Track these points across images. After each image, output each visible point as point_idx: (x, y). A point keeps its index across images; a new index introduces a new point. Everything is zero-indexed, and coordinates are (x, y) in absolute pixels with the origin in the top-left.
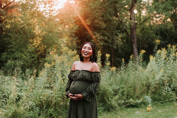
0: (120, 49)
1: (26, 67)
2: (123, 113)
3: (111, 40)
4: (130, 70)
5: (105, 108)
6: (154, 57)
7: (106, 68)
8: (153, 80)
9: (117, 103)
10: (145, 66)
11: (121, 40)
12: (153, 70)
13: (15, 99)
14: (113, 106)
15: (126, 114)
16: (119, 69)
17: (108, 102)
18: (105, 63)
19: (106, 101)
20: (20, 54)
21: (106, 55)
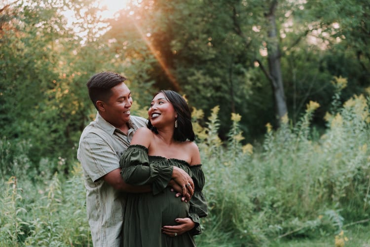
1: (39, 154)
5: (236, 244)
9: (264, 232)
13: (14, 237)
14: (254, 238)
17: (241, 229)
18: (230, 137)
19: (237, 228)
20: (25, 123)
21: (231, 116)
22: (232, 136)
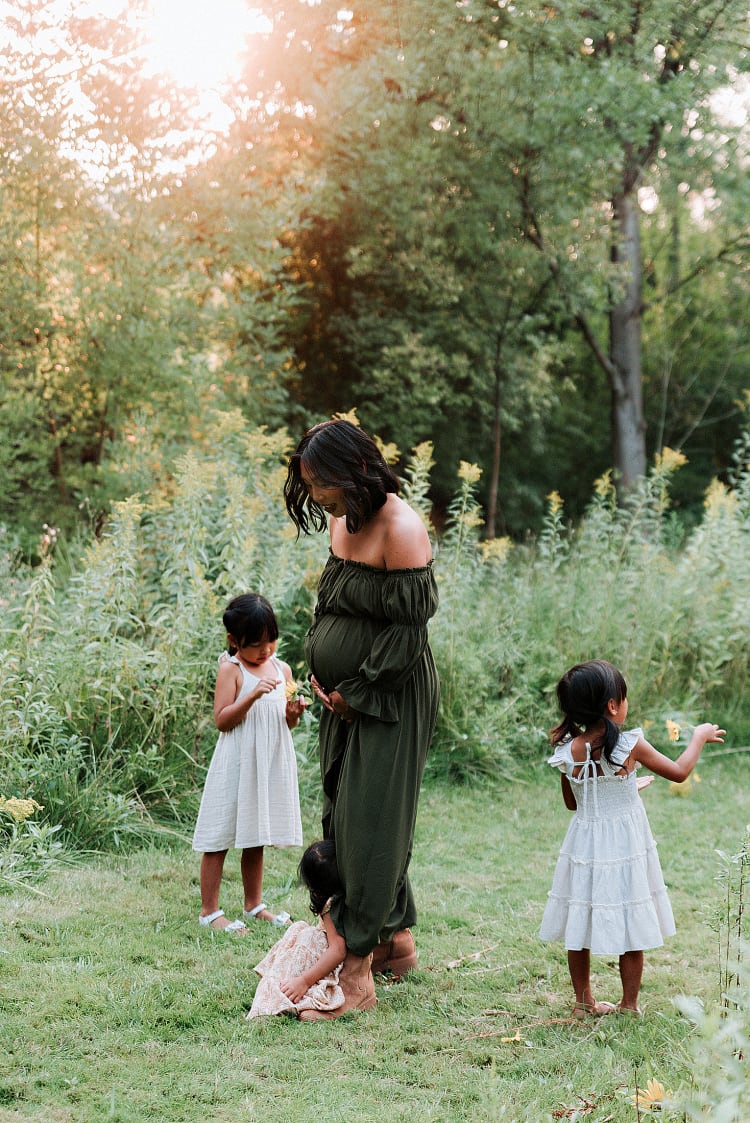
0: (540, 433)
2: (537, 796)
3: (493, 375)
4: (593, 562)
5: (439, 762)
6: (735, 493)
7: (456, 539)
8: (717, 624)
9: (509, 741)
10: (677, 545)
11: (547, 378)
12: (721, 567)
14: (484, 754)
15: (551, 803)
16: (525, 549)
17: (455, 731)
18: (451, 516)
19: (448, 728)
21: (459, 466)
22: (456, 513)
